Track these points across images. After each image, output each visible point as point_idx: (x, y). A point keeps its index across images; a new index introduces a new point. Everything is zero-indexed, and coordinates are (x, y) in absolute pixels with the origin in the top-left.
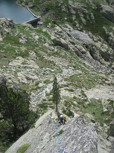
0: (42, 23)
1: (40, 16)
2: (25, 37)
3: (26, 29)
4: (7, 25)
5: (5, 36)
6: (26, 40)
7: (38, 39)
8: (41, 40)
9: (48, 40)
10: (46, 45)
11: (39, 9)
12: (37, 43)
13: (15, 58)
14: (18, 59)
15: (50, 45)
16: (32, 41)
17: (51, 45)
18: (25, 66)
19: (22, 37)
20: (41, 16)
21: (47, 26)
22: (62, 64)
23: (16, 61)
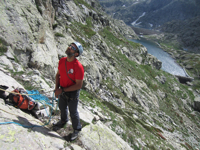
0: (191, 84)
1: (193, 78)
2: (164, 79)
3: (171, 77)
4: (154, 62)
5: (145, 64)
6: (163, 81)
7: (177, 90)
8: (181, 94)
9: (189, 99)
10: (184, 101)
11: (196, 72)
12: (174, 92)
13: (139, 79)
14: (142, 83)
15: (189, 104)
16: (170, 87)
17: (190, 106)
18: (143, 91)
19: (161, 77)
20: (195, 78)
21: (196, 90)
22: (192, 130)
23: (138, 81)
